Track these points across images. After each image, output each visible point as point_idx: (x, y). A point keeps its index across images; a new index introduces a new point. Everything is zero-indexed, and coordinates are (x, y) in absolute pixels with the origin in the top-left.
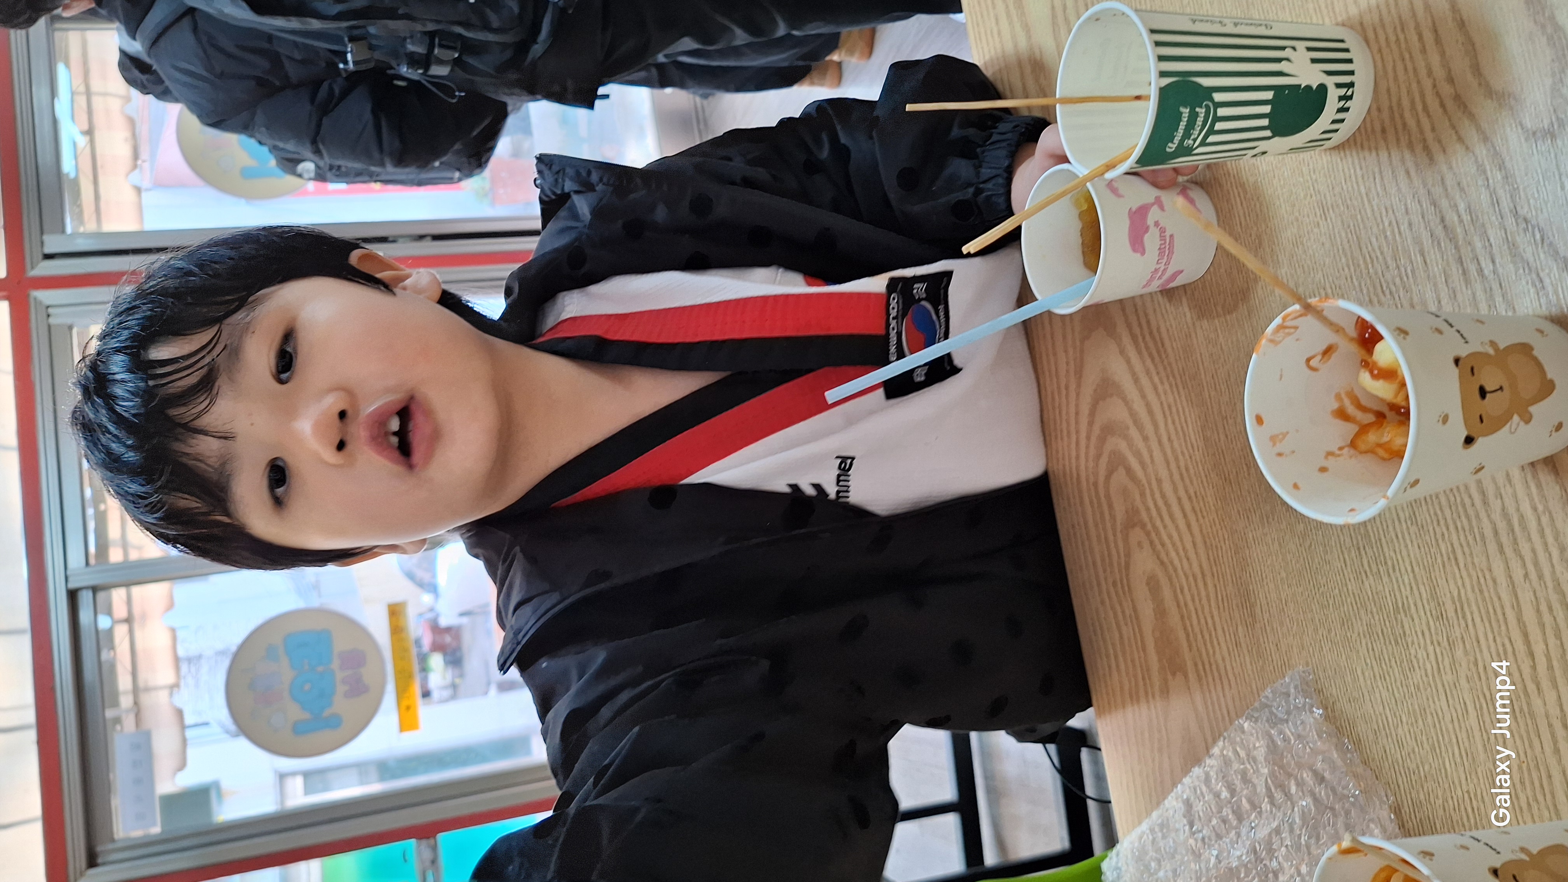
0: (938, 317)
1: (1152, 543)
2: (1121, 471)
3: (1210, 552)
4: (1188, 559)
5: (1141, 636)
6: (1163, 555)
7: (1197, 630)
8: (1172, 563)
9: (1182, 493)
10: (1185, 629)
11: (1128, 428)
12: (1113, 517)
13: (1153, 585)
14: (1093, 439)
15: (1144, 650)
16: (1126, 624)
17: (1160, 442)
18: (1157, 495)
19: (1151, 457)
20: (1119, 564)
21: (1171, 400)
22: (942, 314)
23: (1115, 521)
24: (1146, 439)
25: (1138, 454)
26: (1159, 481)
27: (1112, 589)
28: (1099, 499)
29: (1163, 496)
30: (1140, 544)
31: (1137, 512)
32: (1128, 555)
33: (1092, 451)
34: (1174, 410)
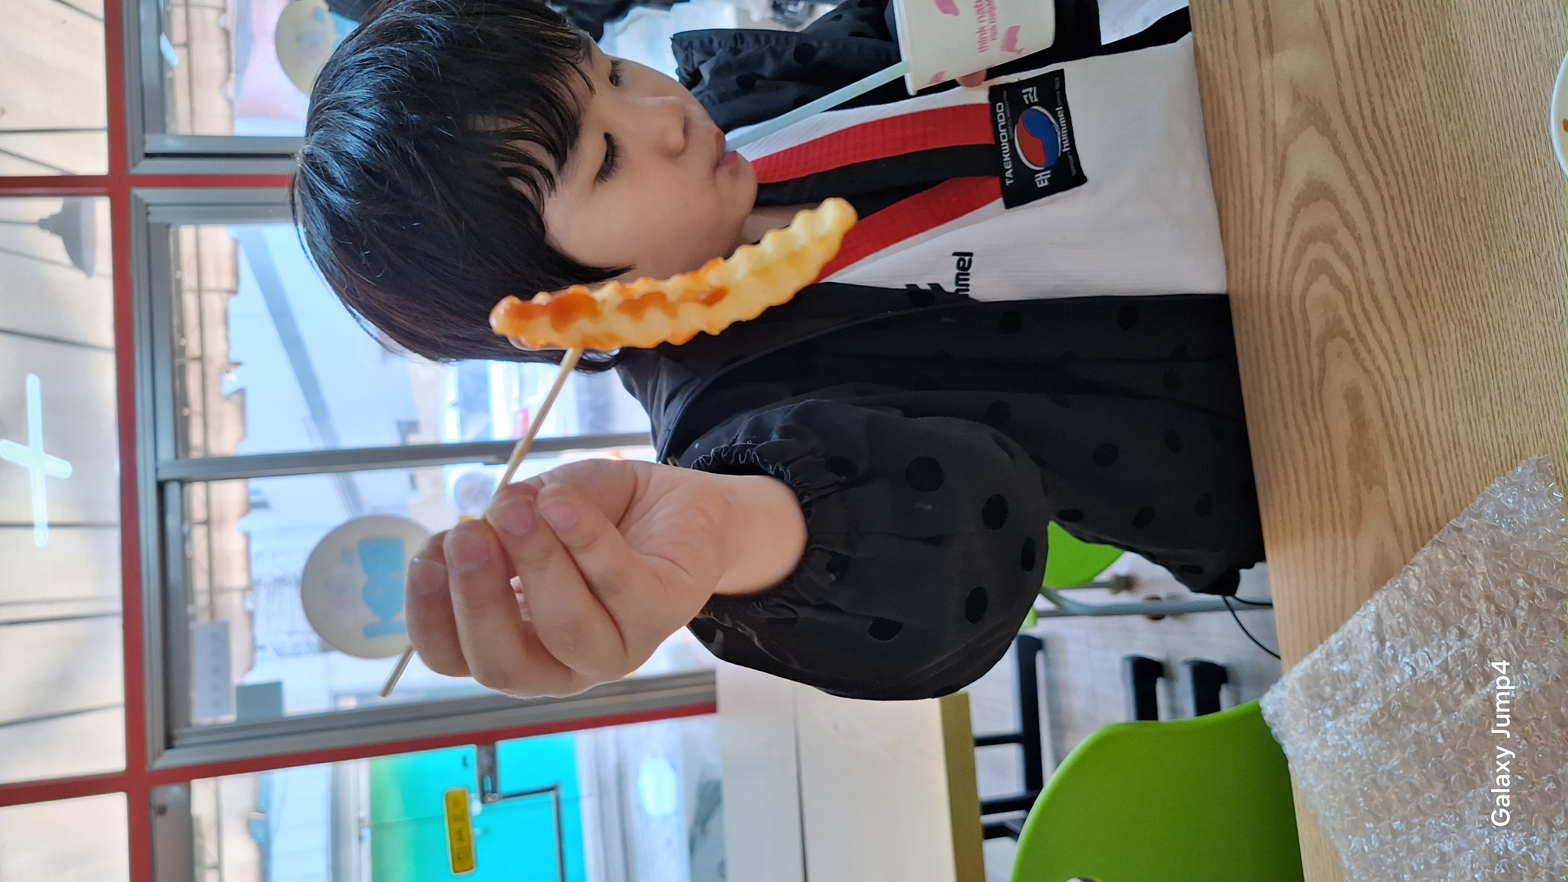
0: (1057, 119)
1: (1355, 352)
2: (1324, 279)
3: (1430, 350)
4: (1400, 361)
5: (1332, 454)
6: (1369, 364)
7: (1404, 435)
8: (1379, 369)
9: (1399, 292)
10: (1389, 436)
11: (1335, 232)
12: (1308, 333)
13: (1353, 398)
14: (1291, 250)
15: (1334, 467)
16: (1314, 444)
17: (1376, 239)
18: (1367, 300)
19: (1363, 259)
20: (1312, 382)
21: (1395, 192)
22: (1061, 116)
23: (1310, 336)
24: (1358, 240)
25: (1346, 259)
26: (1371, 283)
27: (1299, 410)
28: (1291, 314)
29: (1375, 299)
30: (1339, 355)
31: (1340, 321)
32: (1323, 370)
33: (1288, 263)
34: (1397, 202)
